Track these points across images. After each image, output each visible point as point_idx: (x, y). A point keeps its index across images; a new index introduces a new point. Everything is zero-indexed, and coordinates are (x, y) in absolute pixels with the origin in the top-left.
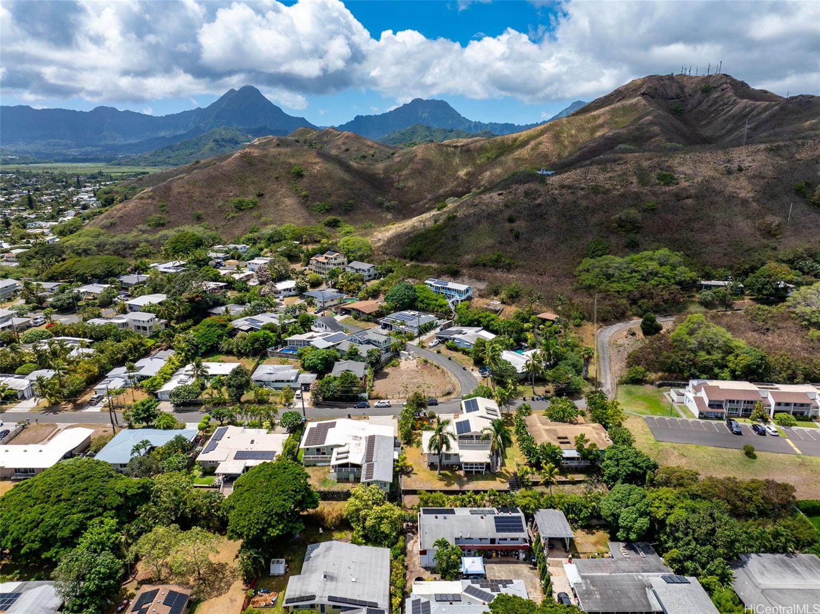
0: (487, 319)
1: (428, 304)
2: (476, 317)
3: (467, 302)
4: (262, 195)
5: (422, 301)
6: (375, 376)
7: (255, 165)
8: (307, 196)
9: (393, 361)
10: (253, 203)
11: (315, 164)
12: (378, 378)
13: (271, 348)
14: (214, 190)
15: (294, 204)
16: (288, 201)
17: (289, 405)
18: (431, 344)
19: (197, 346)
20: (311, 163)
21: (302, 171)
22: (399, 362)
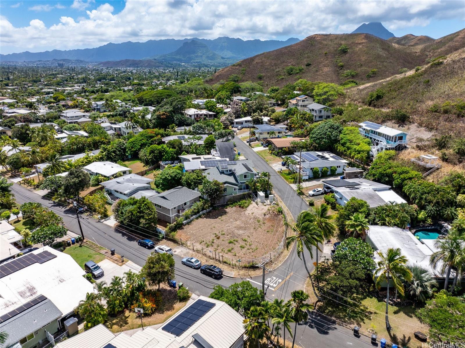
0: (402, 176)
1: (349, 148)
2: (389, 171)
3: (393, 152)
4: (310, 64)
5: (343, 145)
6: (210, 212)
7: (315, 46)
8: (342, 66)
9: (244, 201)
10: (300, 69)
11: (360, 44)
12: (208, 215)
13: (167, 162)
14: (279, 62)
15: (329, 71)
16: (326, 69)
17: (102, 218)
18: (311, 192)
19: (124, 150)
20: (357, 44)
21: (346, 49)
22: (250, 203)
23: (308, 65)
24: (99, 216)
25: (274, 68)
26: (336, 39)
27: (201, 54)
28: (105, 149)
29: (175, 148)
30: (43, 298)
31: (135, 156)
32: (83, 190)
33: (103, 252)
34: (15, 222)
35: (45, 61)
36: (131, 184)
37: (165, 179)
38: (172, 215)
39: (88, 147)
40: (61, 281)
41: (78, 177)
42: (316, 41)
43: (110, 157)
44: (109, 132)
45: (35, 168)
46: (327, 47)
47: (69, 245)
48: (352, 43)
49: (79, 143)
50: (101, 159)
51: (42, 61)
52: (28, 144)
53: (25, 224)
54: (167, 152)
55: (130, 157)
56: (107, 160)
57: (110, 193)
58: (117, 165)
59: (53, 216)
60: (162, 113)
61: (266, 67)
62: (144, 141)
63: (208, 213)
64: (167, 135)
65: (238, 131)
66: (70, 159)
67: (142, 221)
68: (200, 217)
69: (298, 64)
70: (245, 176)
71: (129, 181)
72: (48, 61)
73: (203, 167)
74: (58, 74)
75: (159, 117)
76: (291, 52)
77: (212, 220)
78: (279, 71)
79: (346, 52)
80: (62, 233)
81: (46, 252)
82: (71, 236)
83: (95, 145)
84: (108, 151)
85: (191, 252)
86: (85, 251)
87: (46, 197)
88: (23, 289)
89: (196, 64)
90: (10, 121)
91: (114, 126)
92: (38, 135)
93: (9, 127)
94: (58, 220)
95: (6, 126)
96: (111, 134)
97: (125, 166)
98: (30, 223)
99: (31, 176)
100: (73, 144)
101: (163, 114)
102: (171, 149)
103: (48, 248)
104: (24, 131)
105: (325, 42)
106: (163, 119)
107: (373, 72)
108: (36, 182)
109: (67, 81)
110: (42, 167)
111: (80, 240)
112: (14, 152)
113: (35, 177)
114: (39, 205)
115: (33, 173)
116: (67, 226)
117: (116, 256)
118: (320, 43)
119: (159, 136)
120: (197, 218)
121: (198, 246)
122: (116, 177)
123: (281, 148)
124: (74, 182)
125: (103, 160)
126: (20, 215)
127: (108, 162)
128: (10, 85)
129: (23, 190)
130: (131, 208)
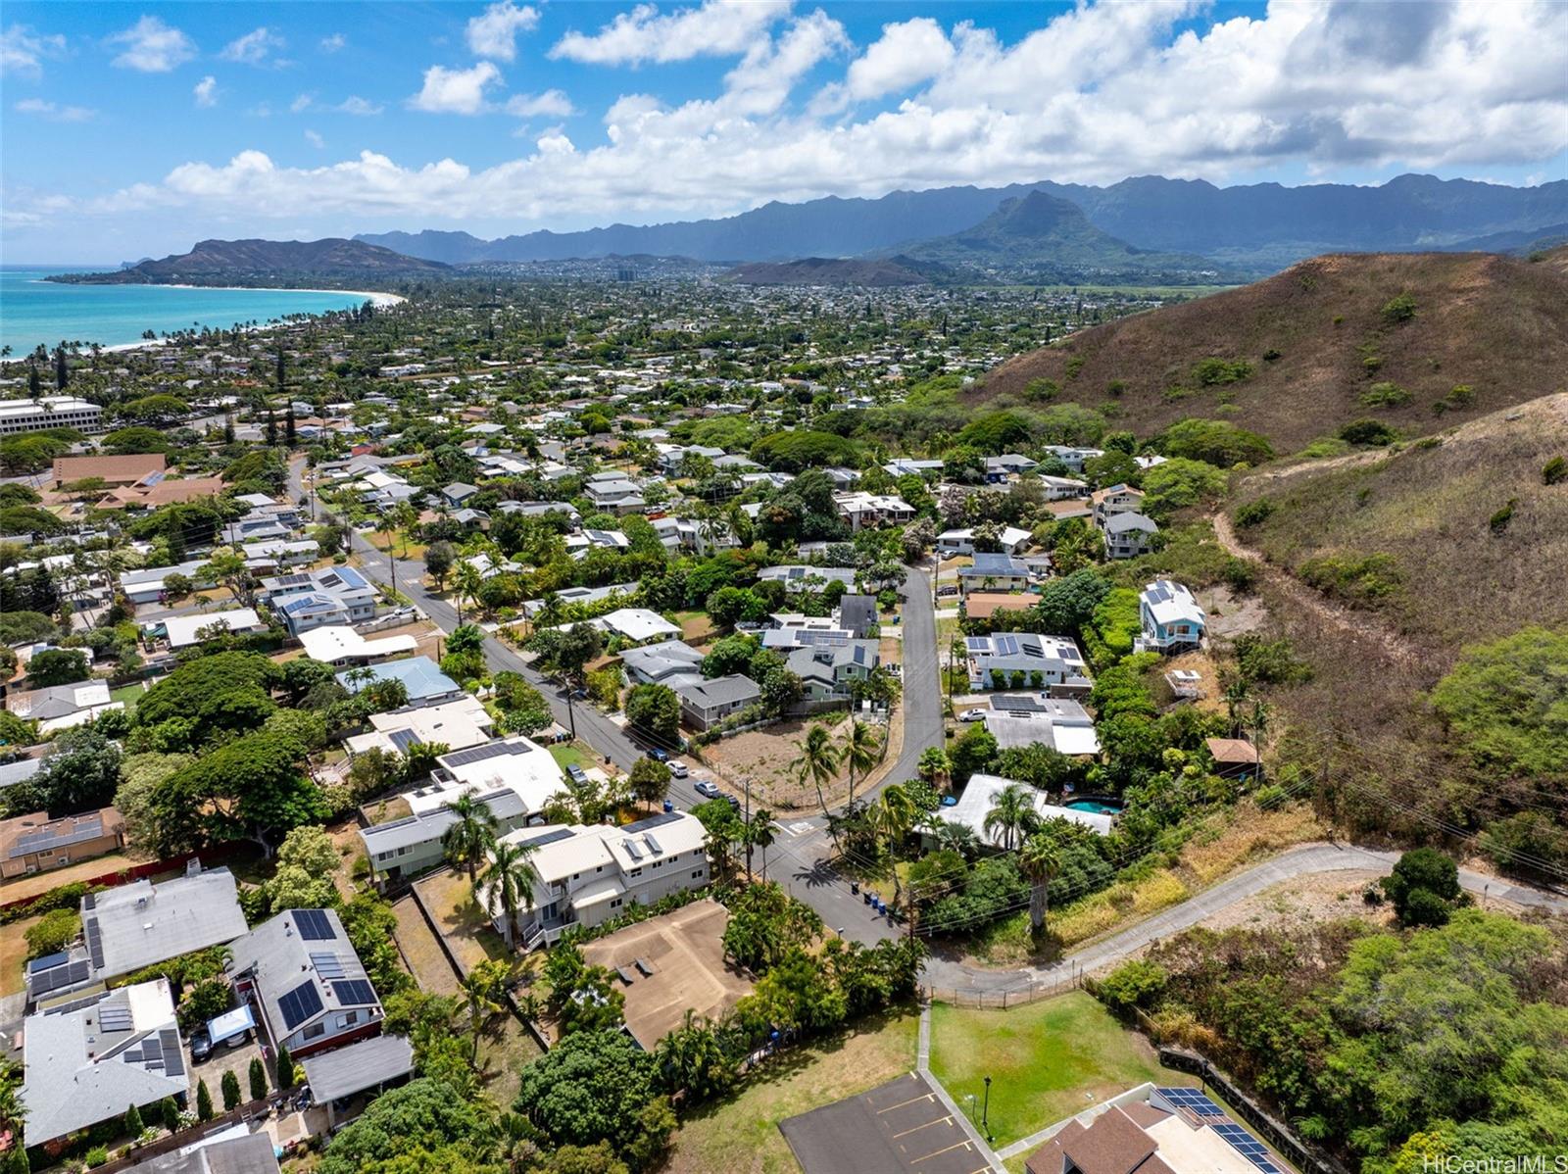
4: (1277, 356)
5: (1095, 627)
6: (775, 724)
7: (1314, 292)
8: (1375, 368)
9: (837, 713)
10: (1238, 371)
11: (1460, 291)
12: (769, 729)
13: (749, 624)
14: (1189, 341)
15: (1326, 382)
16: (1319, 375)
17: (610, 710)
18: (965, 715)
19: (682, 588)
20: (1451, 291)
21: (1408, 309)
22: (845, 718)
23: (1272, 357)
24: (605, 708)
25: (1169, 359)
26: (1391, 270)
27: (1058, 239)
28: (647, 584)
29: (765, 597)
30: (510, 792)
31: (699, 604)
32: (588, 661)
33: (595, 758)
34: (485, 700)
35: (588, 261)
36: (665, 660)
37: (717, 659)
38: (708, 720)
39: (622, 573)
40: (534, 778)
41: (582, 638)
42: (1323, 277)
43: (652, 601)
44: (666, 542)
45: (523, 607)
46: (1352, 298)
47: (553, 742)
48: (1440, 287)
49: (605, 565)
50: (636, 604)
51: (577, 259)
52: (515, 557)
53: (498, 705)
54: (750, 605)
55: (692, 603)
56: (646, 607)
57: (631, 672)
58: (661, 618)
59: (537, 697)
60: (777, 510)
61: (1145, 356)
62: (720, 575)
63: (771, 725)
64: (772, 564)
65: (941, 562)
66: (581, 598)
67: (656, 720)
68: (755, 729)
69: (1244, 351)
70: (849, 671)
71: (665, 654)
72: (595, 260)
73: (796, 643)
74: (612, 314)
75: (769, 519)
76: (1231, 311)
77: (770, 737)
78: (1176, 372)
79: (1406, 318)
80: (545, 723)
81: (520, 743)
82: (556, 730)
83: (634, 572)
84: (652, 588)
85: (715, 776)
86: (572, 755)
87: (534, 665)
88: (490, 779)
89: (1036, 272)
90: (490, 498)
91: (683, 528)
92: (535, 539)
93: (487, 509)
94: (543, 706)
95: (480, 507)
96: (670, 547)
97: (675, 623)
98: (506, 703)
99: (515, 623)
100: (594, 565)
101: (780, 514)
102: (759, 600)
103: (524, 740)
104: (512, 526)
105: (1351, 283)
106: (777, 523)
107: (1460, 394)
108: (521, 636)
109: (630, 343)
110: (534, 606)
111: (568, 738)
112: (492, 573)
113: (520, 626)
114: (520, 678)
115: (519, 618)
116: (554, 715)
117: (611, 766)
118: (1336, 284)
119: (753, 567)
120: (748, 731)
121: (727, 770)
122: (651, 643)
123: (976, 620)
124: (576, 647)
125: (640, 607)
126: (493, 690)
127: (648, 611)
128: (494, 355)
129: (499, 647)
130: (646, 698)
